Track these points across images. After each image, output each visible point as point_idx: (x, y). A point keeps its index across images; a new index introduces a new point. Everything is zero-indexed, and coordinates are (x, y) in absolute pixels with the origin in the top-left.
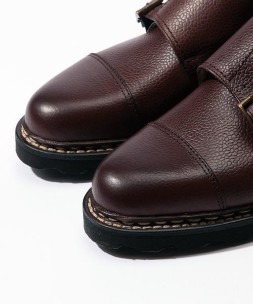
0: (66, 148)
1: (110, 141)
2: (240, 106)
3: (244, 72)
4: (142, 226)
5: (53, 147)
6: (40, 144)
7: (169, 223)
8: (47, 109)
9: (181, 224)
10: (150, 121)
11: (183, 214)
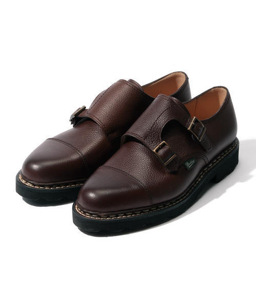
0: (50, 186)
1: (73, 181)
2: (154, 151)
3: (151, 135)
4: (112, 217)
5: (42, 186)
6: (35, 185)
7: (125, 215)
8: (35, 167)
9: (131, 215)
10: (100, 166)
11: (132, 209)
